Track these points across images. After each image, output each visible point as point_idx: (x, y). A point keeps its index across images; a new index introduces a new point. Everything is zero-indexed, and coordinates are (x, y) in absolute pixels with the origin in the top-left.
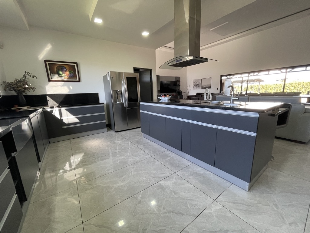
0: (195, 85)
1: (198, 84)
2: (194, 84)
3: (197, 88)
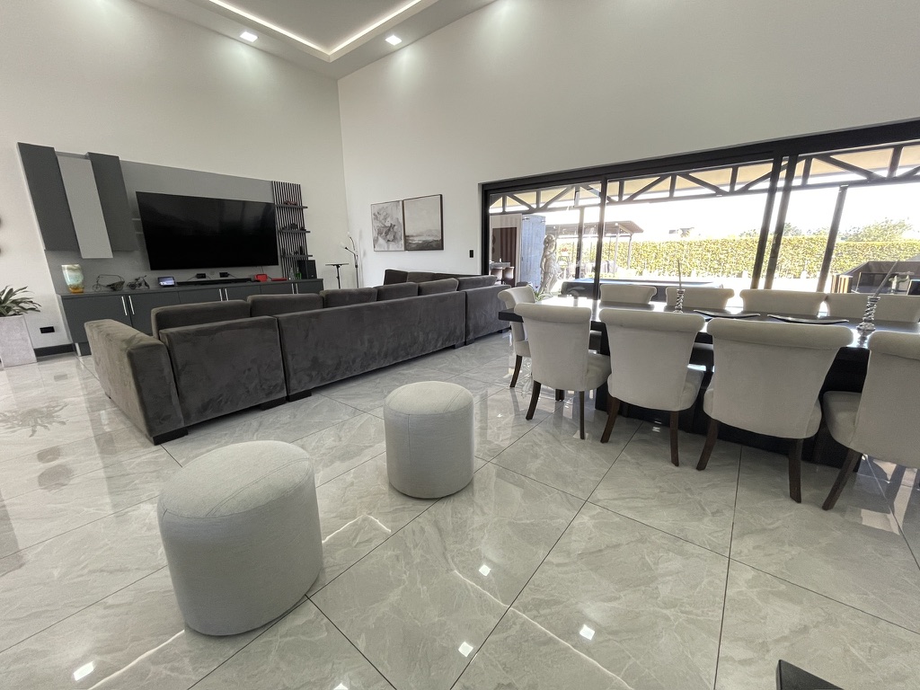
0: (380, 233)
1: (392, 226)
2: (378, 224)
3: (388, 247)
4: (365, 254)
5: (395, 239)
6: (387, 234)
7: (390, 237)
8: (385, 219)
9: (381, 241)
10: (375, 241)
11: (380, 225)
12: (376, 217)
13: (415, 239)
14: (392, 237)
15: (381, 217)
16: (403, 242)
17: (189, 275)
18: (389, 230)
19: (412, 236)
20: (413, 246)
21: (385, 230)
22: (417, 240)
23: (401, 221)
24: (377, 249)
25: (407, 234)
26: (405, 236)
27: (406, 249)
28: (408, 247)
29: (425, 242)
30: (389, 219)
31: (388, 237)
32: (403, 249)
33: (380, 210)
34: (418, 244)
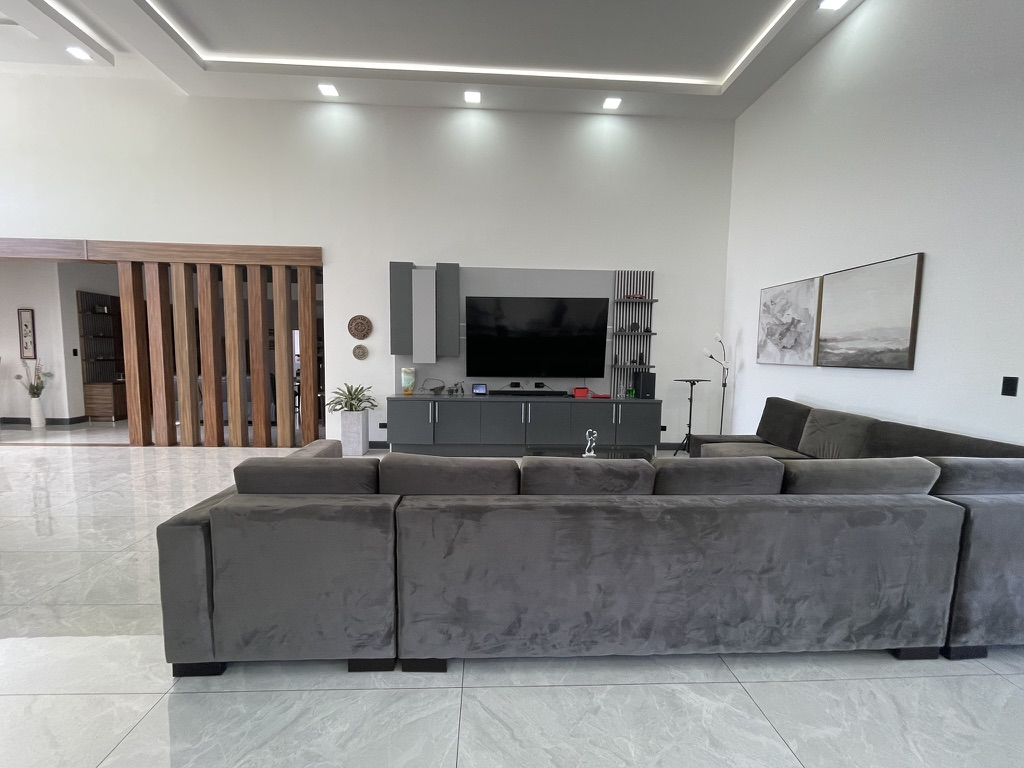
0: (770, 334)
1: (794, 323)
2: (769, 320)
3: (782, 359)
4: (742, 366)
5: (797, 345)
6: (782, 335)
7: (788, 340)
8: (783, 311)
9: (771, 347)
10: (761, 347)
11: (772, 321)
13: (840, 345)
14: (792, 342)
15: (777, 308)
16: (812, 351)
17: (502, 384)
18: (788, 329)
19: (834, 340)
20: (836, 359)
21: (780, 329)
22: (843, 348)
23: (813, 312)
24: (761, 360)
25: (823, 335)
26: (818, 340)
27: (817, 363)
28: (821, 360)
29: (862, 352)
30: (790, 311)
31: (785, 340)
32: (811, 362)
33: (776, 297)
34: (845, 356)
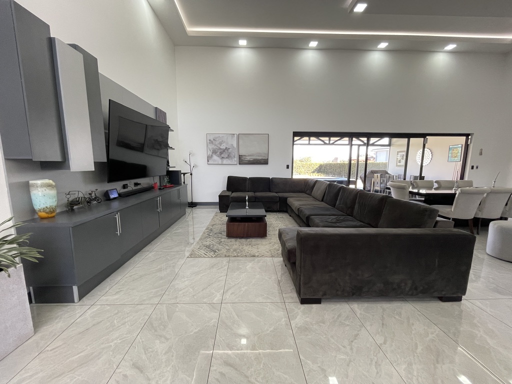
0: (214, 152)
1: (227, 149)
3: (222, 162)
5: (229, 157)
6: (221, 153)
8: (221, 144)
9: (215, 157)
10: (209, 158)
11: (215, 147)
12: (211, 142)
13: (247, 157)
14: (227, 156)
15: (217, 143)
16: (237, 159)
18: (224, 151)
20: (246, 162)
21: (219, 151)
22: (249, 158)
23: (236, 146)
24: (210, 163)
25: (241, 154)
26: (239, 156)
27: (240, 163)
28: (242, 162)
29: (255, 159)
30: (224, 144)
31: (223, 155)
32: (237, 163)
33: (216, 138)
34: (249, 161)
